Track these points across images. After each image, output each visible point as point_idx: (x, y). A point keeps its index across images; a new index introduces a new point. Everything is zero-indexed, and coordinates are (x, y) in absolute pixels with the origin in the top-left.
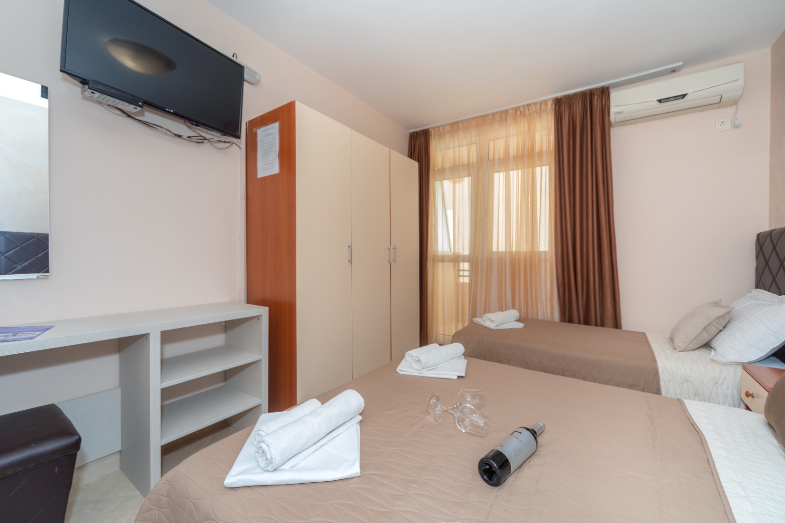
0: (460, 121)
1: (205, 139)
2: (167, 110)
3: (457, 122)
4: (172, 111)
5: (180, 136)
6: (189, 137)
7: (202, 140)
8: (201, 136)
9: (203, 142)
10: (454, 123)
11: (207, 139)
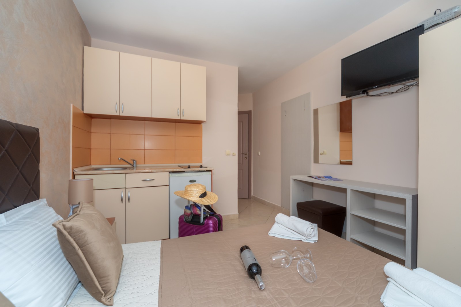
1: (409, 86)
2: (374, 87)
5: (392, 93)
6: (397, 91)
8: (407, 85)
11: (411, 85)
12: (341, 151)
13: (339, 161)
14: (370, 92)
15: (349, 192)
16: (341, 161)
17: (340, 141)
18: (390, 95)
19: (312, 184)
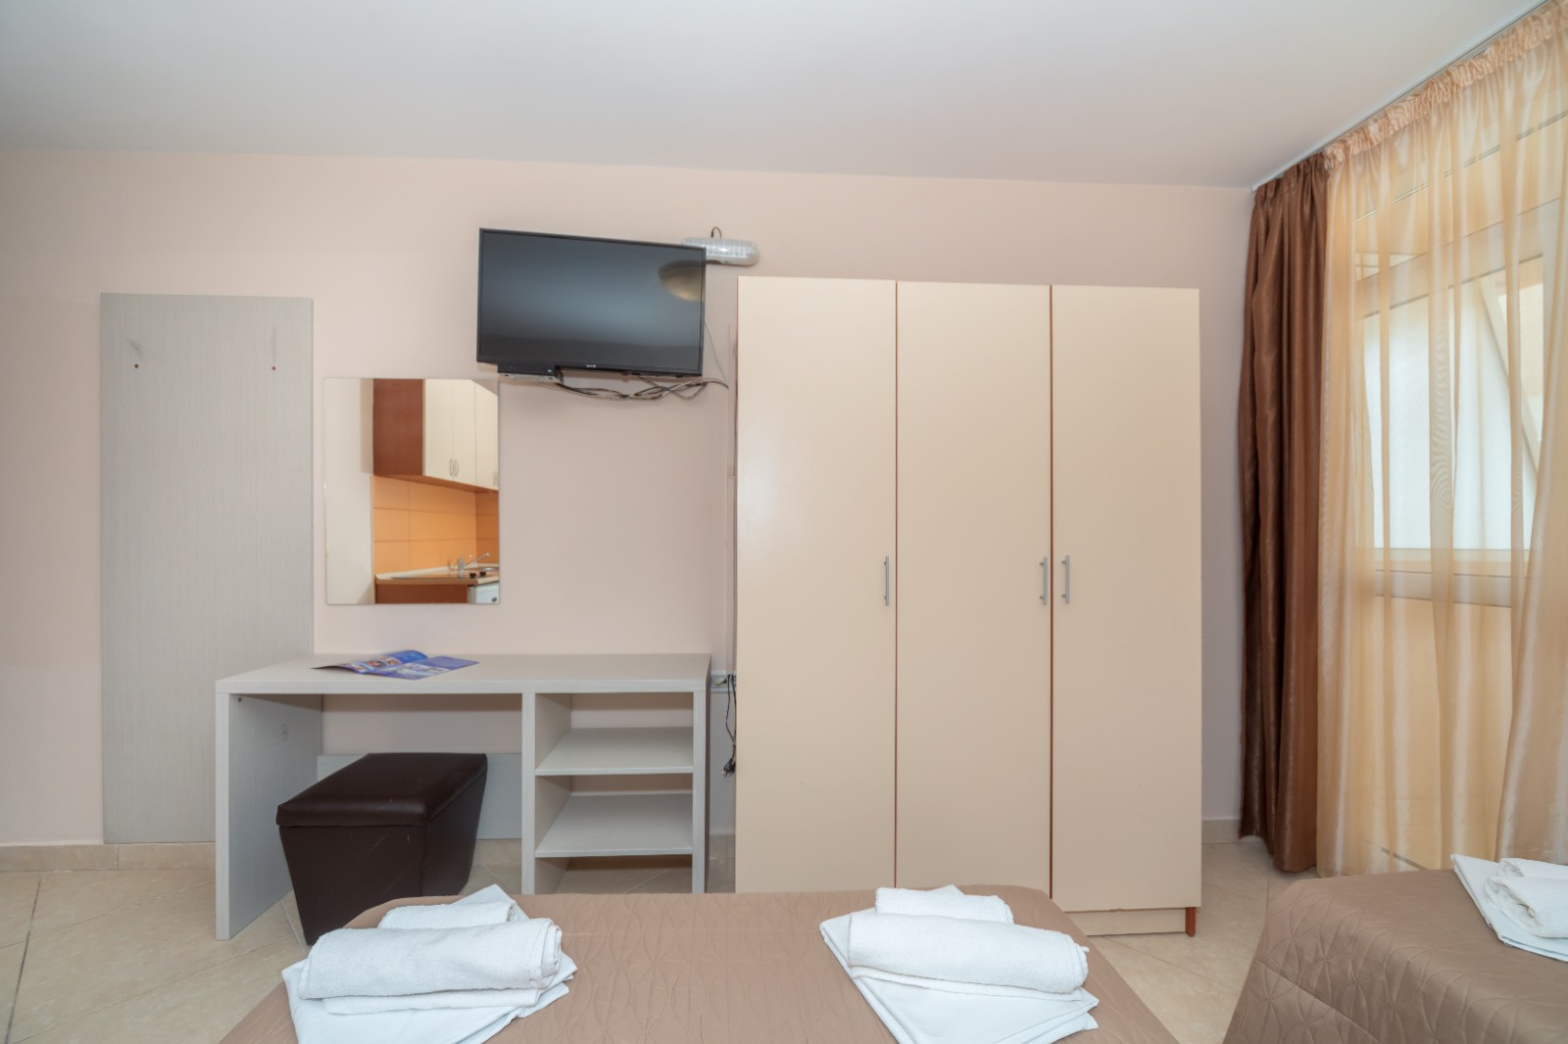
0: (1458, 63)
1: (663, 389)
2: (588, 366)
3: (1446, 73)
4: (594, 366)
5: (624, 397)
6: (636, 394)
7: (656, 396)
8: (658, 387)
9: (661, 396)
10: (1429, 84)
11: (667, 389)
12: (377, 541)
13: (364, 584)
14: (569, 376)
15: (529, 706)
16: (376, 579)
17: (376, 508)
18: (616, 400)
19: (320, 703)
